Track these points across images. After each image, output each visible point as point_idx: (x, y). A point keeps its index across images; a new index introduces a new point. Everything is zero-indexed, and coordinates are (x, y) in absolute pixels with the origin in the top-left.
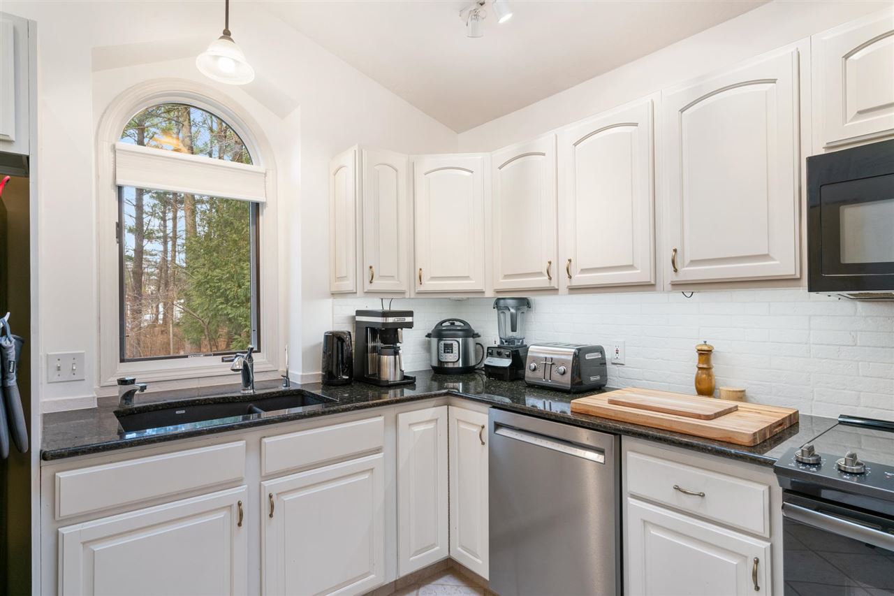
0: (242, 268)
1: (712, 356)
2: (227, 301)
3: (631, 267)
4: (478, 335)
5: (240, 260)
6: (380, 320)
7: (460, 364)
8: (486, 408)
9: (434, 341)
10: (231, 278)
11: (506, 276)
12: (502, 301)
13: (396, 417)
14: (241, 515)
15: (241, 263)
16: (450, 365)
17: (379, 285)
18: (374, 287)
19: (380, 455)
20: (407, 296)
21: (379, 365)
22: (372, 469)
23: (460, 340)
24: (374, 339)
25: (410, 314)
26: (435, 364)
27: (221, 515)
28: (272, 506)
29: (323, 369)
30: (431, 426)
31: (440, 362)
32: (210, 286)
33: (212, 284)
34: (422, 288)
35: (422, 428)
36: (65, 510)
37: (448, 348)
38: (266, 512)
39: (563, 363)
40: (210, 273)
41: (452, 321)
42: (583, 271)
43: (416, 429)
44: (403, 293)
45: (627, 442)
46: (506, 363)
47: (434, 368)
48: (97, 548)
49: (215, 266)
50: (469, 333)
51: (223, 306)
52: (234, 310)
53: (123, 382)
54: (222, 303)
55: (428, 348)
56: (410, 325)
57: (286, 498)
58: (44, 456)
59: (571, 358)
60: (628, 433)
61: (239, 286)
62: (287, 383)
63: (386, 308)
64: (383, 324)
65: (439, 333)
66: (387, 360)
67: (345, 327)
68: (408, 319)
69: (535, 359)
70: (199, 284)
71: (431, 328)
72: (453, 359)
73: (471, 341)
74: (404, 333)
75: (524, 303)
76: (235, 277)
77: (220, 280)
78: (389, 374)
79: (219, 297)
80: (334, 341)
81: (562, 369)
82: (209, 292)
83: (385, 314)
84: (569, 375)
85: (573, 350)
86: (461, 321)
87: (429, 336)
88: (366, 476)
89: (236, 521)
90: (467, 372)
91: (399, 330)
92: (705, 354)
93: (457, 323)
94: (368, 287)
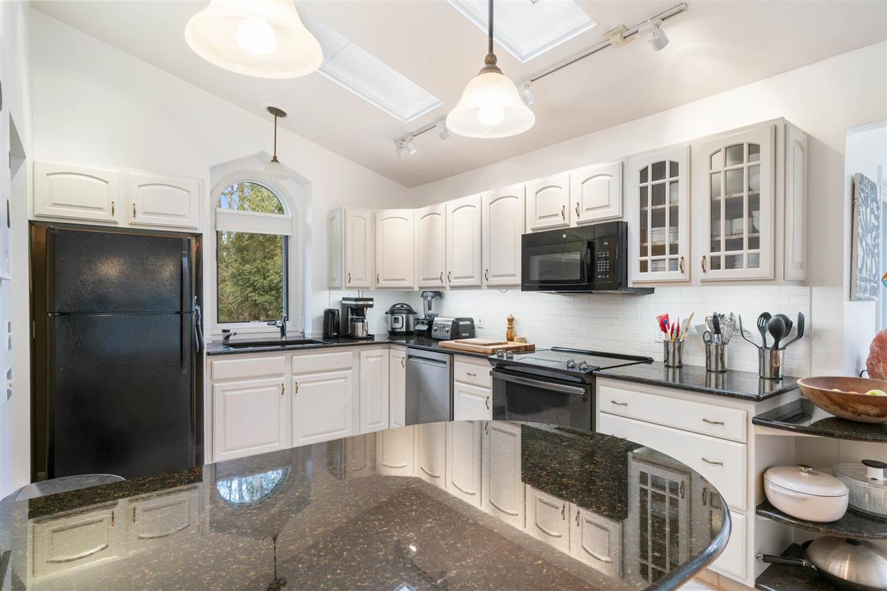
0: (267, 264)
1: (514, 321)
2: (255, 290)
3: (472, 277)
4: (416, 313)
5: (265, 257)
6: (354, 303)
7: (404, 329)
8: (404, 348)
9: (390, 315)
10: (258, 271)
11: (424, 280)
12: (425, 293)
13: (360, 353)
14: (283, 390)
15: (266, 260)
16: (399, 330)
17: (353, 283)
18: (351, 285)
19: (351, 371)
20: (371, 289)
21: (354, 328)
22: (346, 377)
23: (404, 316)
24: (352, 314)
25: (372, 300)
26: (390, 330)
27: (275, 388)
28: (297, 388)
29: (324, 330)
30: (379, 359)
31: (392, 328)
32: (242, 278)
33: (244, 277)
34: (379, 285)
35: (374, 359)
36: (216, 376)
37: (396, 320)
38: (294, 390)
39: (448, 326)
40: (241, 267)
41: (402, 305)
42: (456, 278)
43: (370, 360)
44: (368, 288)
45: (456, 357)
46: (425, 328)
47: (389, 332)
48: (227, 393)
49: (245, 261)
50: (410, 311)
51: (253, 294)
52: (261, 296)
53: (224, 331)
54: (251, 292)
55: (386, 320)
56: (371, 306)
57: (304, 385)
58: (208, 354)
59: (451, 323)
60: (458, 353)
61: (265, 279)
62: (304, 337)
63: (361, 297)
64: (356, 305)
65: (392, 311)
66: (360, 325)
67: (335, 306)
68: (370, 303)
69: (436, 325)
70: (233, 276)
71: (388, 308)
72: (400, 326)
73: (411, 317)
74: (368, 312)
75: (438, 294)
76: (262, 271)
77: (250, 273)
78: (360, 333)
79: (248, 287)
80: (330, 314)
81: (447, 329)
82: (240, 283)
83: (356, 300)
84: (449, 333)
85: (453, 319)
86: (406, 305)
87: (386, 313)
88: (343, 380)
89: (281, 392)
90: (408, 334)
91: (365, 309)
92: (511, 321)
93: (404, 306)
94: (348, 285)
